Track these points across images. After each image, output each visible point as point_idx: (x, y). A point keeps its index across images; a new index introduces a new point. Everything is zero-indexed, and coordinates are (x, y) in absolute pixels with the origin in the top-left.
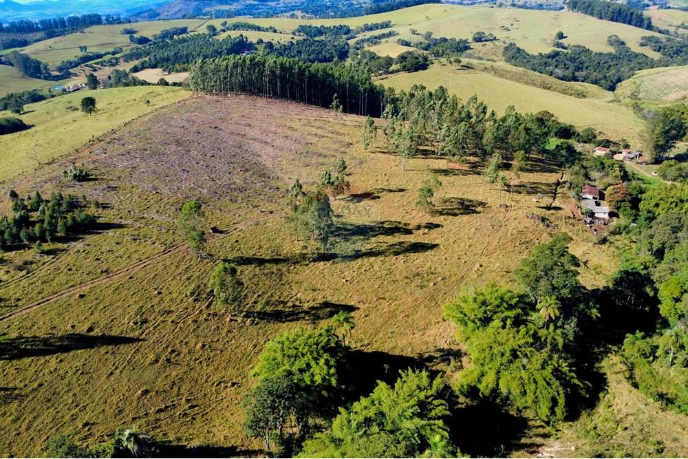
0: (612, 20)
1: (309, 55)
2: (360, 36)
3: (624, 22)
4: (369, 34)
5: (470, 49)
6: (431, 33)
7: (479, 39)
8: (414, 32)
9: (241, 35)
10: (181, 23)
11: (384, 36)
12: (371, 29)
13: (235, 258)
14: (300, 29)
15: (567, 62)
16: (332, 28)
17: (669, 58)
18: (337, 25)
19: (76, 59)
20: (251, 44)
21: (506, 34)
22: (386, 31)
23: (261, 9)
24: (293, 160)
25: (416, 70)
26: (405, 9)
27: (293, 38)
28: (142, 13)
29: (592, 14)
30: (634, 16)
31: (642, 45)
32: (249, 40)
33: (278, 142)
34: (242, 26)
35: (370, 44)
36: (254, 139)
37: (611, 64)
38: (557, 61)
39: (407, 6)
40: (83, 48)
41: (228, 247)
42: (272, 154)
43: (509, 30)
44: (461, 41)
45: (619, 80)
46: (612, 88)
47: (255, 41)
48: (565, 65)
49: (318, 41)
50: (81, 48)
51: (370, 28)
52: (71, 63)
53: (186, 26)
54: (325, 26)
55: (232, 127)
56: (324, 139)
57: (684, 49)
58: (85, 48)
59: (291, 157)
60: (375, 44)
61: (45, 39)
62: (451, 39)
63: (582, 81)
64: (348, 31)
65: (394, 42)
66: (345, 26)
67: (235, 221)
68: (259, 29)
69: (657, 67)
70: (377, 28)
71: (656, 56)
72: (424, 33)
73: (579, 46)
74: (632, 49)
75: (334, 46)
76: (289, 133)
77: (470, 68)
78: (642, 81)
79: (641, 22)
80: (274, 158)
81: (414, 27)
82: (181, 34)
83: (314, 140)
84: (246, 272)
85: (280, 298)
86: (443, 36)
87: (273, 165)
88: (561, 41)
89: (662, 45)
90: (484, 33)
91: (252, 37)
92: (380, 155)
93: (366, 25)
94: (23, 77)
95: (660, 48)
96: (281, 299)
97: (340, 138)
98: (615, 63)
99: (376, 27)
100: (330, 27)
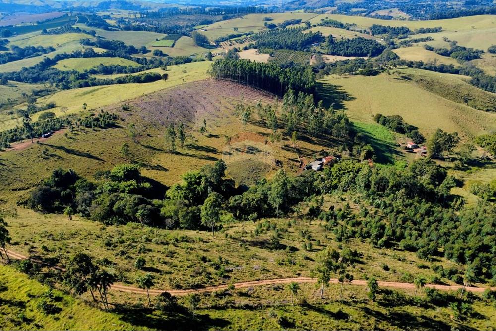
1: (353, 50)
5: (479, 58)
6: (457, 42)
8: (446, 40)
11: (422, 40)
12: (424, 32)
13: (146, 145)
14: (373, 27)
16: (396, 28)
18: (401, 26)
19: (227, 37)
20: (324, 37)
23: (376, 4)
25: (369, 75)
28: (295, 2)
32: (323, 35)
33: (209, 108)
35: (405, 46)
36: (201, 105)
40: (236, 29)
41: (147, 141)
42: (201, 112)
44: (477, 51)
47: (327, 36)
50: (235, 28)
52: (223, 38)
53: (301, 19)
54: (391, 26)
55: (198, 98)
58: (237, 29)
60: (409, 46)
61: (222, 20)
62: (469, 49)
64: (406, 32)
66: (406, 28)
72: (453, 40)
82: (296, 23)
94: (194, 45)
96: (147, 160)
99: (429, 31)
100: (394, 28)
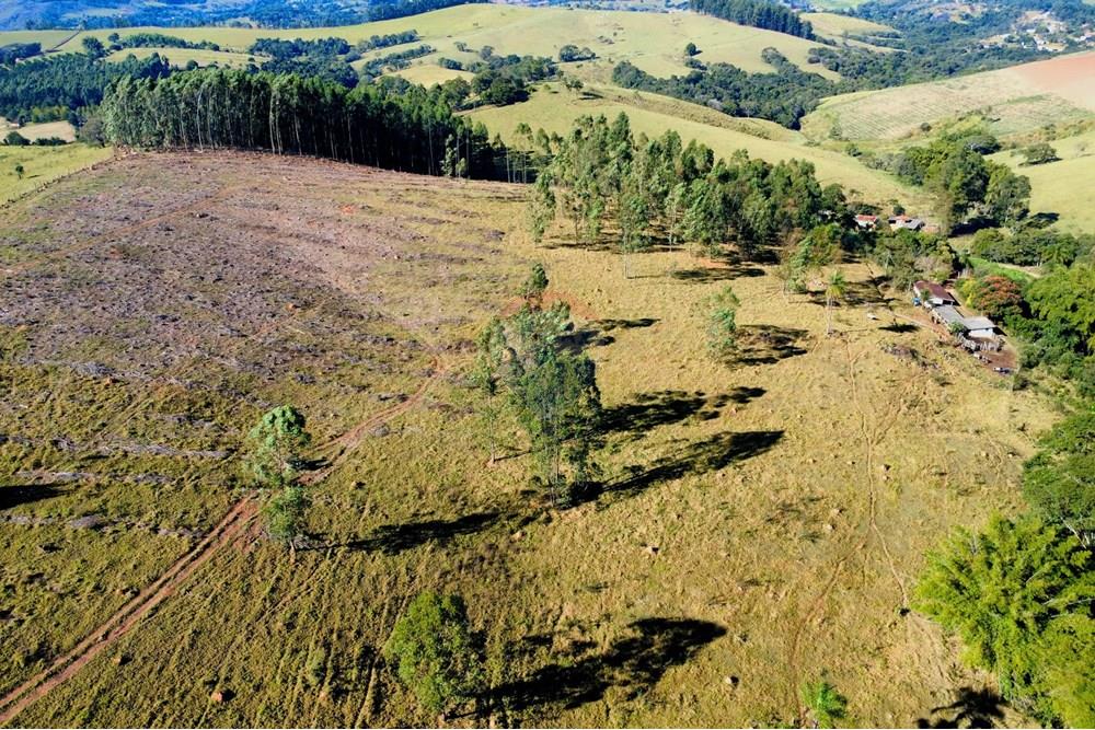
0: (759, 25)
2: (370, 56)
3: (777, 30)
4: (386, 52)
5: (558, 72)
6: (491, 48)
7: (569, 57)
8: (462, 48)
9: (156, 55)
10: (27, 37)
11: (412, 54)
13: (376, 532)
14: (259, 45)
15: (718, 89)
16: (316, 42)
17: (853, 80)
18: (325, 38)
21: (608, 49)
22: (415, 46)
23: (173, 15)
24: (399, 274)
25: (511, 101)
26: (436, 12)
27: (251, 60)
29: (728, 18)
30: (789, 20)
31: (811, 62)
32: (172, 63)
33: (351, 238)
34: (151, 40)
35: (393, 68)
36: (297, 236)
37: (780, 89)
38: (702, 87)
39: (438, 8)
41: (346, 506)
42: (347, 265)
43: (611, 43)
44: (541, 61)
45: (802, 113)
46: (796, 126)
47: (183, 65)
48: (715, 93)
49: (300, 64)
51: (384, 43)
53: (37, 42)
54: (304, 40)
55: (241, 214)
56: (445, 227)
57: (869, 67)
59: (392, 269)
60: (401, 67)
62: (525, 58)
63: (751, 116)
64: (345, 49)
65: (433, 63)
66: (339, 40)
67: (331, 432)
68: (182, 44)
69: (842, 92)
70: (395, 43)
71: (835, 77)
72: (479, 48)
73: (725, 65)
74: (800, 68)
75: (332, 71)
76: (370, 219)
77: (597, 97)
78: (839, 114)
79: (799, 29)
80: (356, 273)
81: (462, 40)
82: (30, 55)
83: (426, 230)
84: (421, 569)
85: (529, 628)
86: (512, 54)
87: (358, 288)
88: (695, 57)
89: (839, 61)
90: (576, 48)
91: (176, 58)
92: (567, 251)
93: (375, 38)
95: (838, 65)
96: (534, 633)
97: (476, 223)
98: (784, 88)
99: (392, 41)
100: (313, 42)
